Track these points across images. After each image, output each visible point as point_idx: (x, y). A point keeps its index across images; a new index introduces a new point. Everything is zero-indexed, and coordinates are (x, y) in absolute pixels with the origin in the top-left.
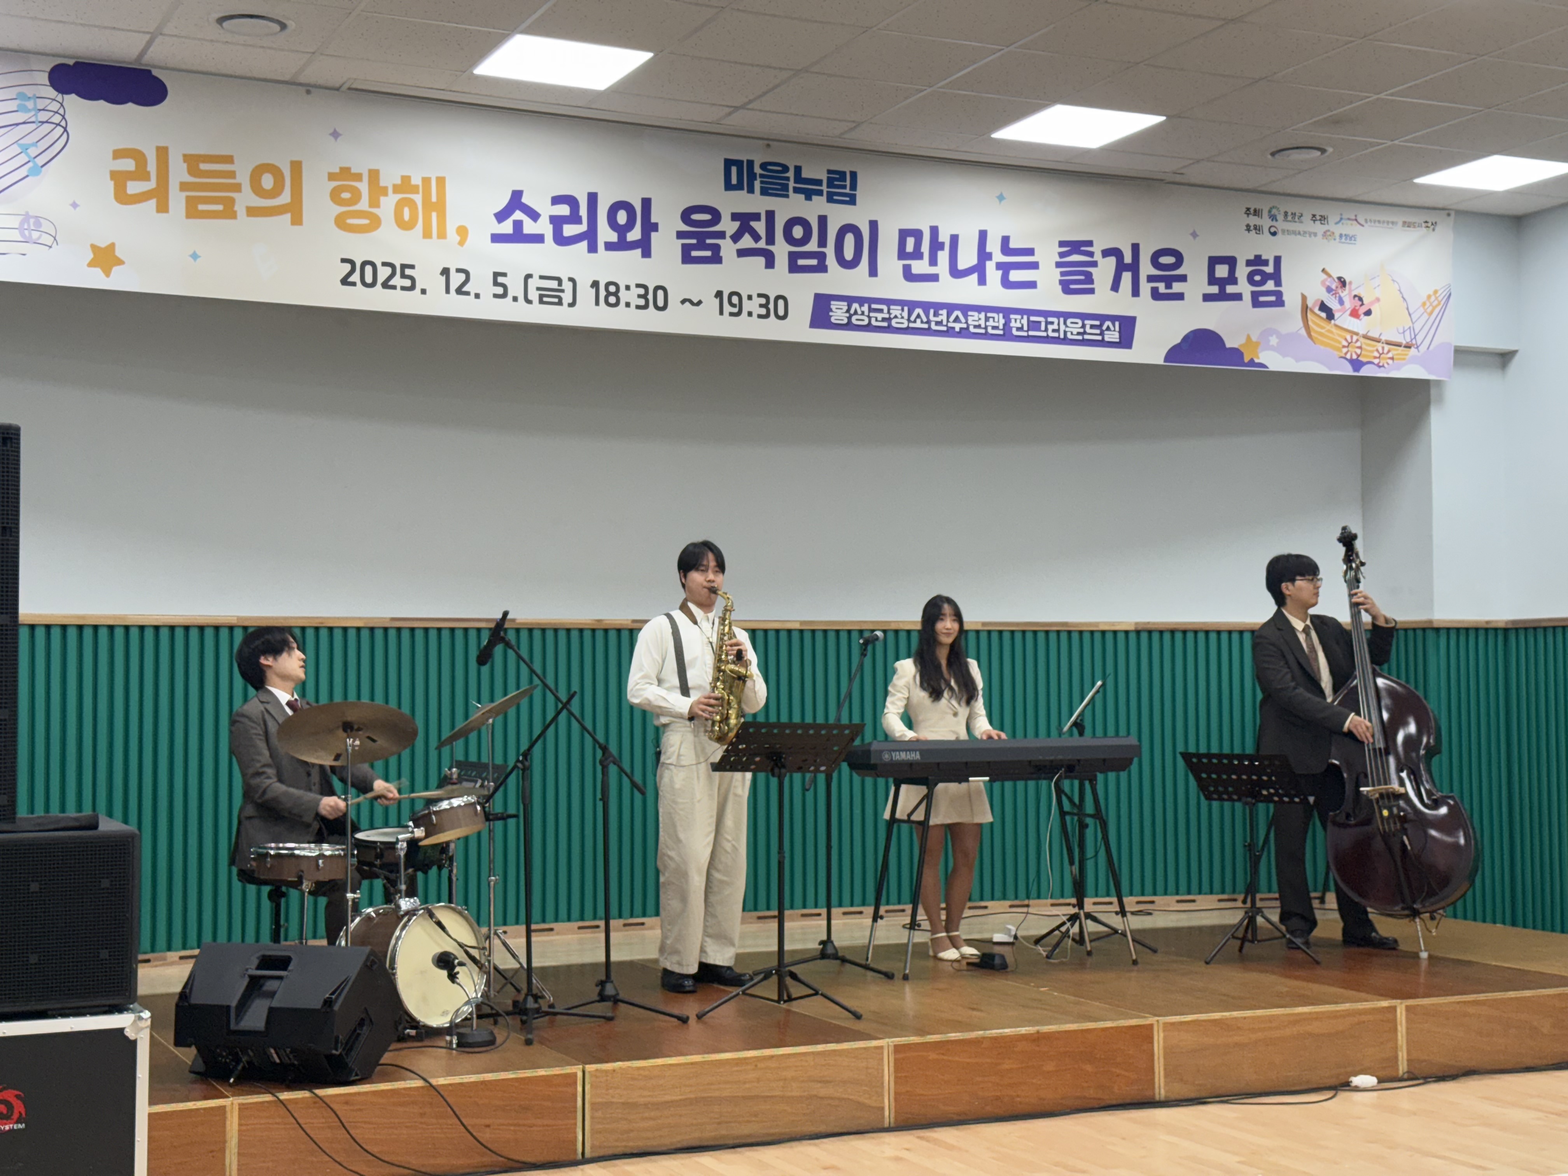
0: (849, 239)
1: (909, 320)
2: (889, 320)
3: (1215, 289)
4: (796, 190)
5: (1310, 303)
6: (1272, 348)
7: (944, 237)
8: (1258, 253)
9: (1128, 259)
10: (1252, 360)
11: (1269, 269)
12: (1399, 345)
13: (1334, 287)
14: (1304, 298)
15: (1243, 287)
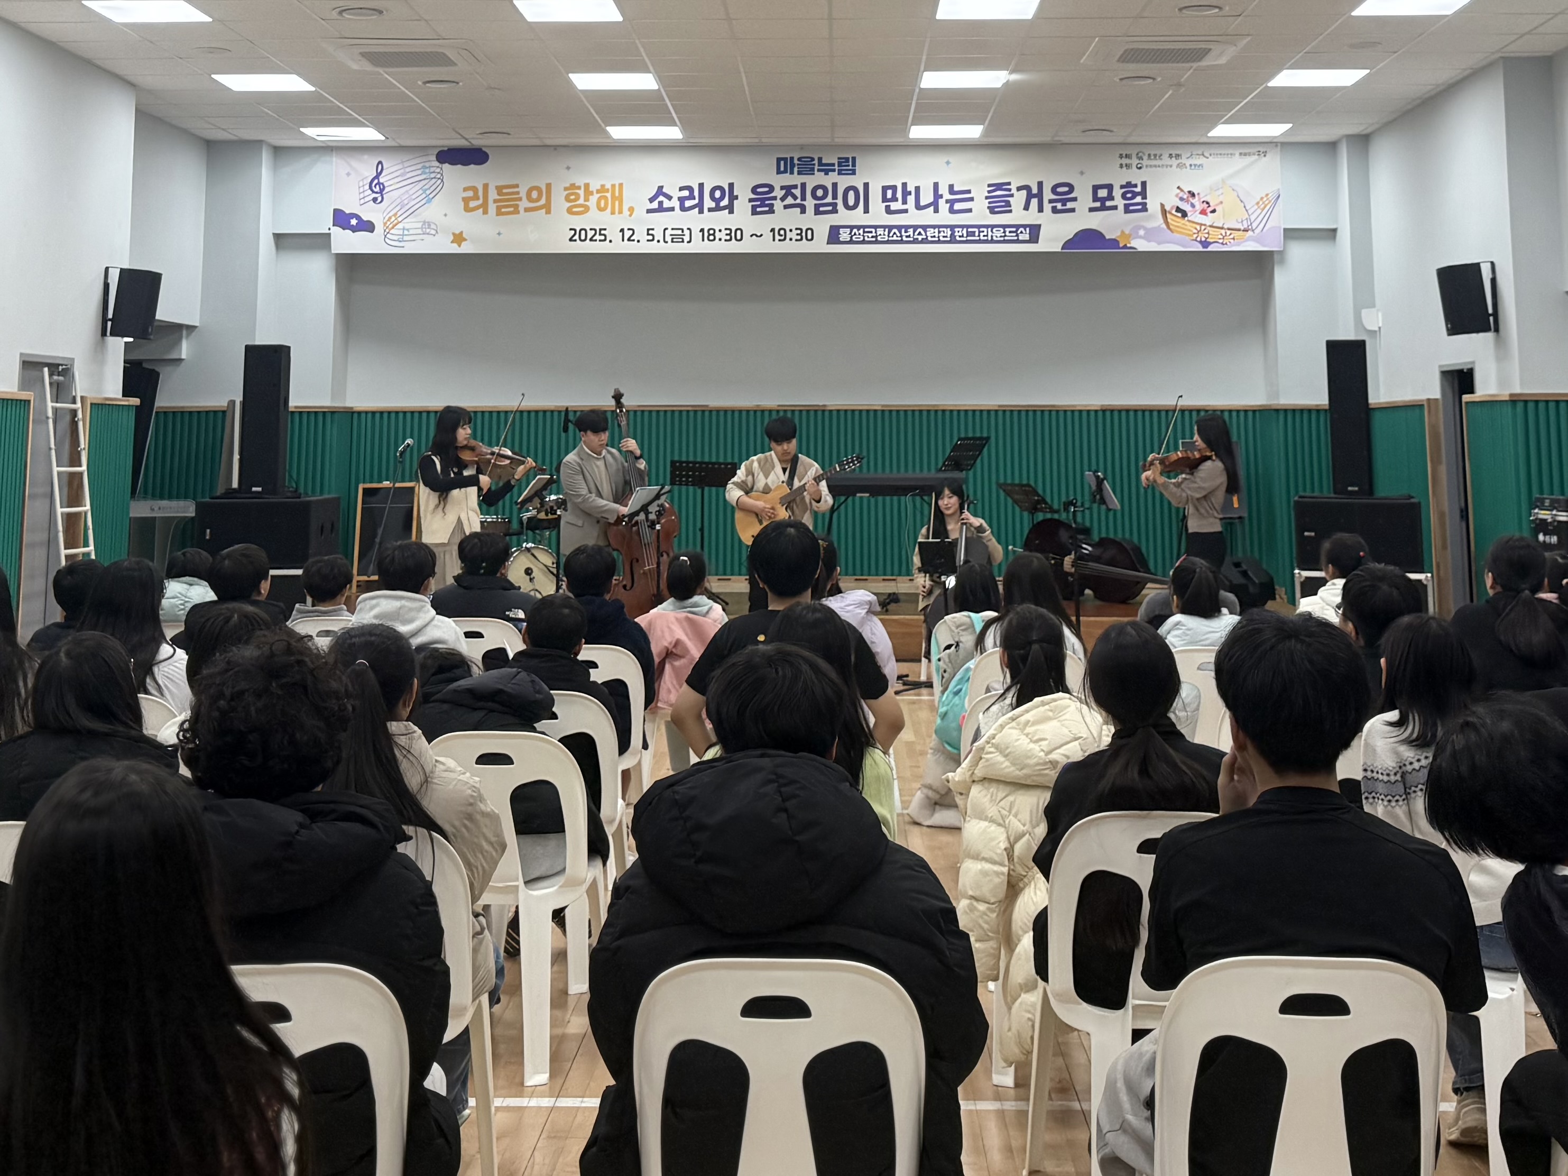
0: (851, 194)
1: (889, 236)
2: (876, 237)
3: (1098, 204)
4: (819, 170)
5: (1168, 208)
6: (1141, 237)
7: (911, 188)
8: (1129, 180)
9: (1035, 191)
10: (1126, 245)
11: (1138, 189)
12: (1239, 230)
13: (1185, 197)
14: (1162, 206)
15: (1119, 202)
